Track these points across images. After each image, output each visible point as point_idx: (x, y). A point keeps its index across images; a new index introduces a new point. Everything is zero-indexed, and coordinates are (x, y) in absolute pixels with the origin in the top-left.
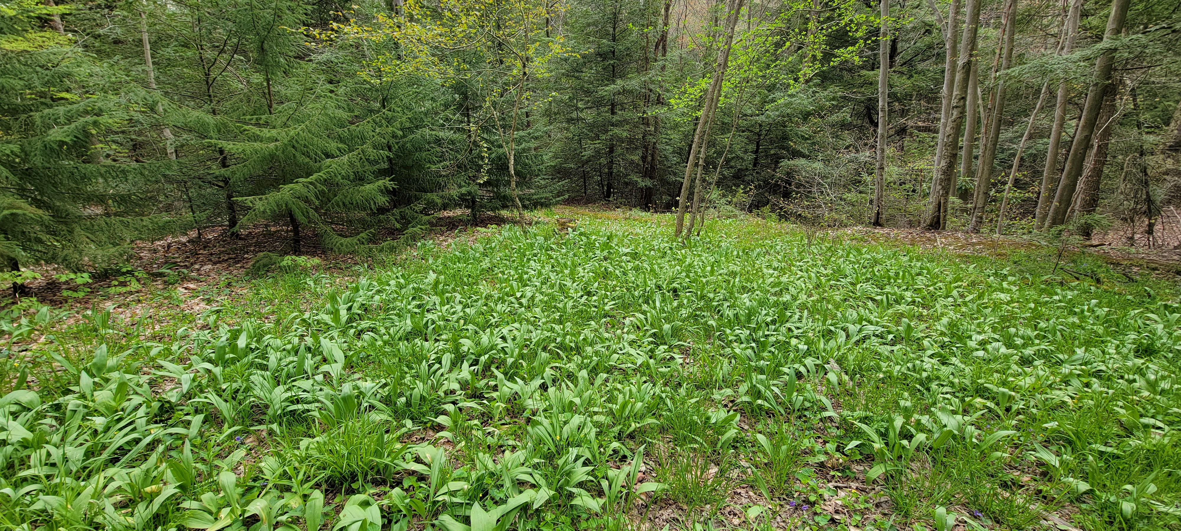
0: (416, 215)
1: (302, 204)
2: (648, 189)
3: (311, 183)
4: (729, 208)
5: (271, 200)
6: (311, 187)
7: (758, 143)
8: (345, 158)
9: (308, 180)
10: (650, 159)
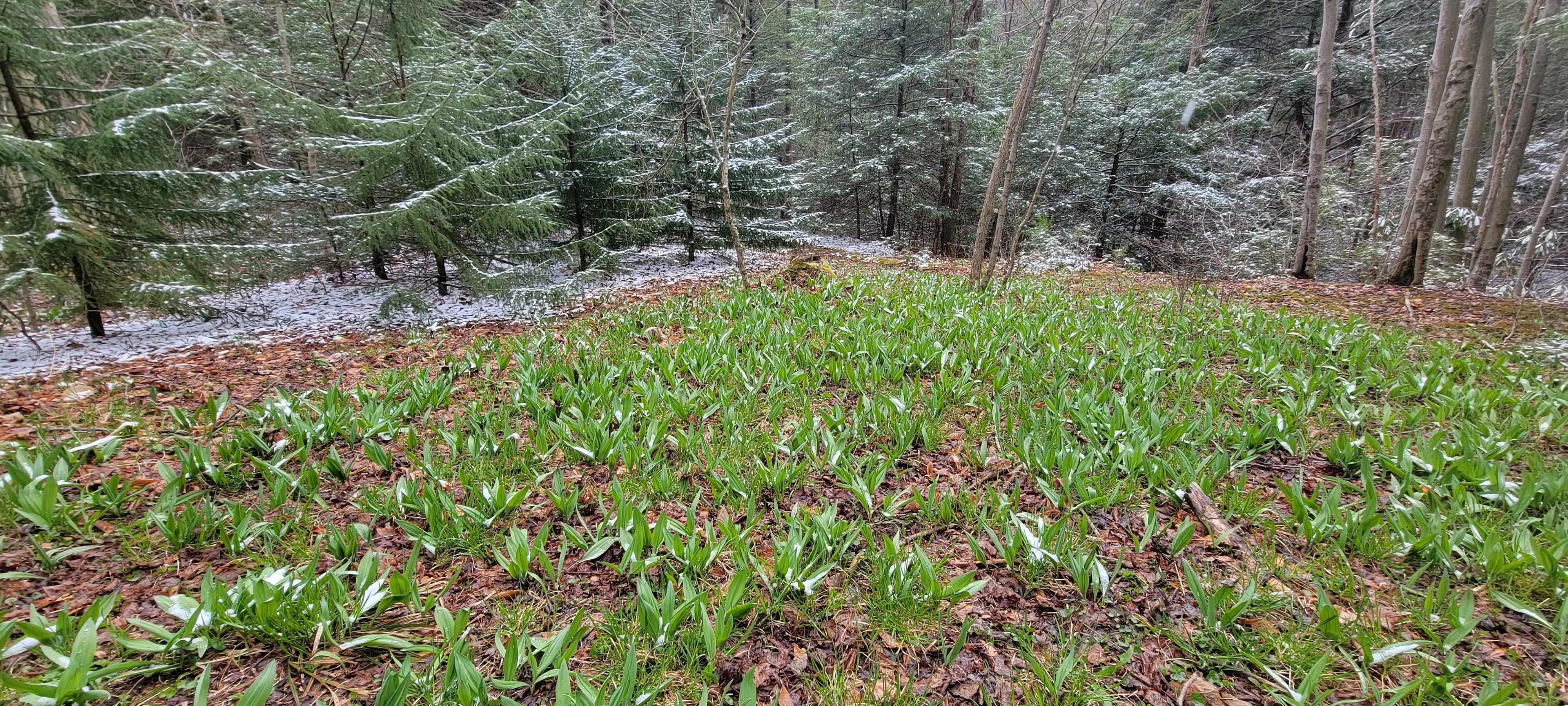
2: (946, 221)
8: (495, 164)
10: (950, 180)
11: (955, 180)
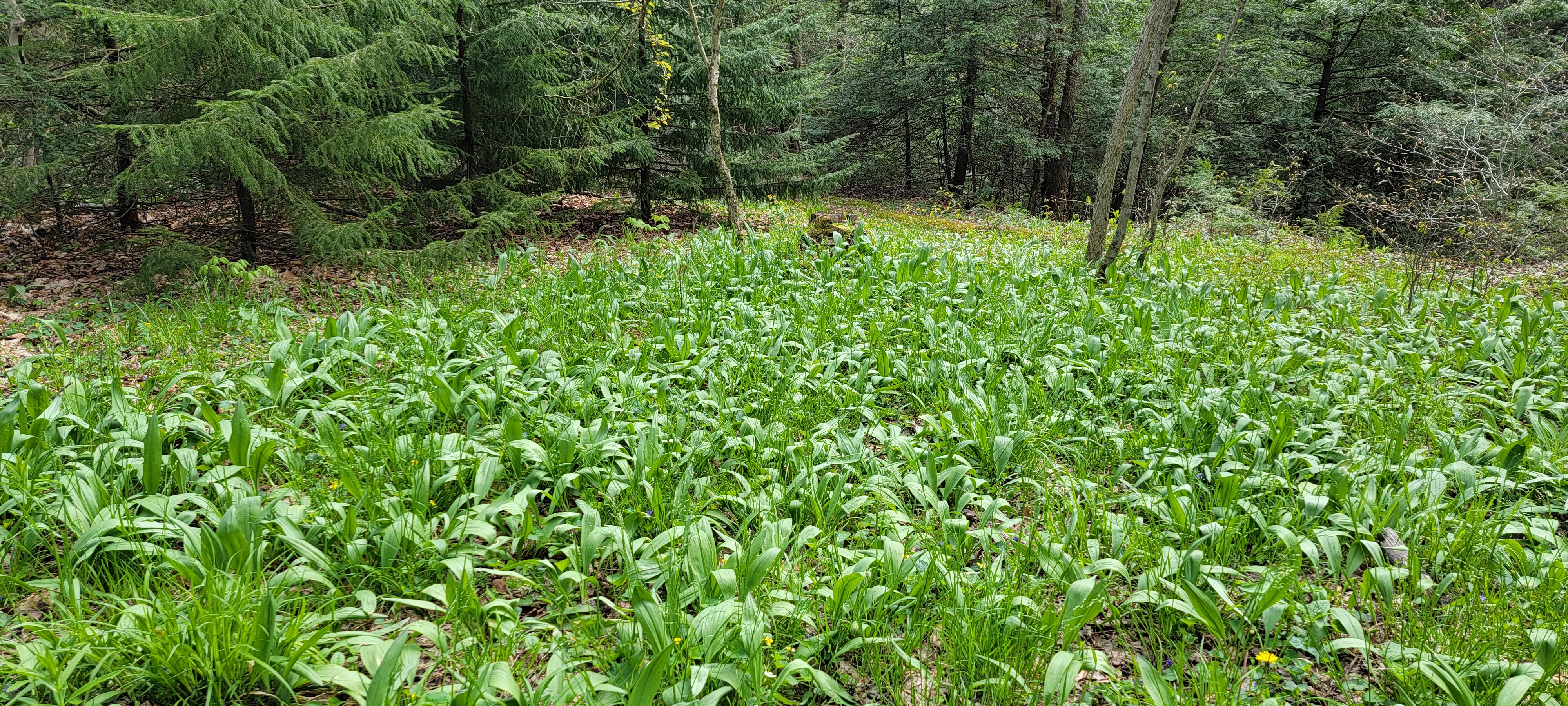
0: (509, 194)
1: (251, 149)
2: (1052, 164)
3: (265, 101)
4: (1238, 210)
5: (184, 135)
6: (268, 110)
7: (1327, 64)
8: (353, 58)
9: (259, 94)
10: (1058, 96)
11: (1065, 98)
